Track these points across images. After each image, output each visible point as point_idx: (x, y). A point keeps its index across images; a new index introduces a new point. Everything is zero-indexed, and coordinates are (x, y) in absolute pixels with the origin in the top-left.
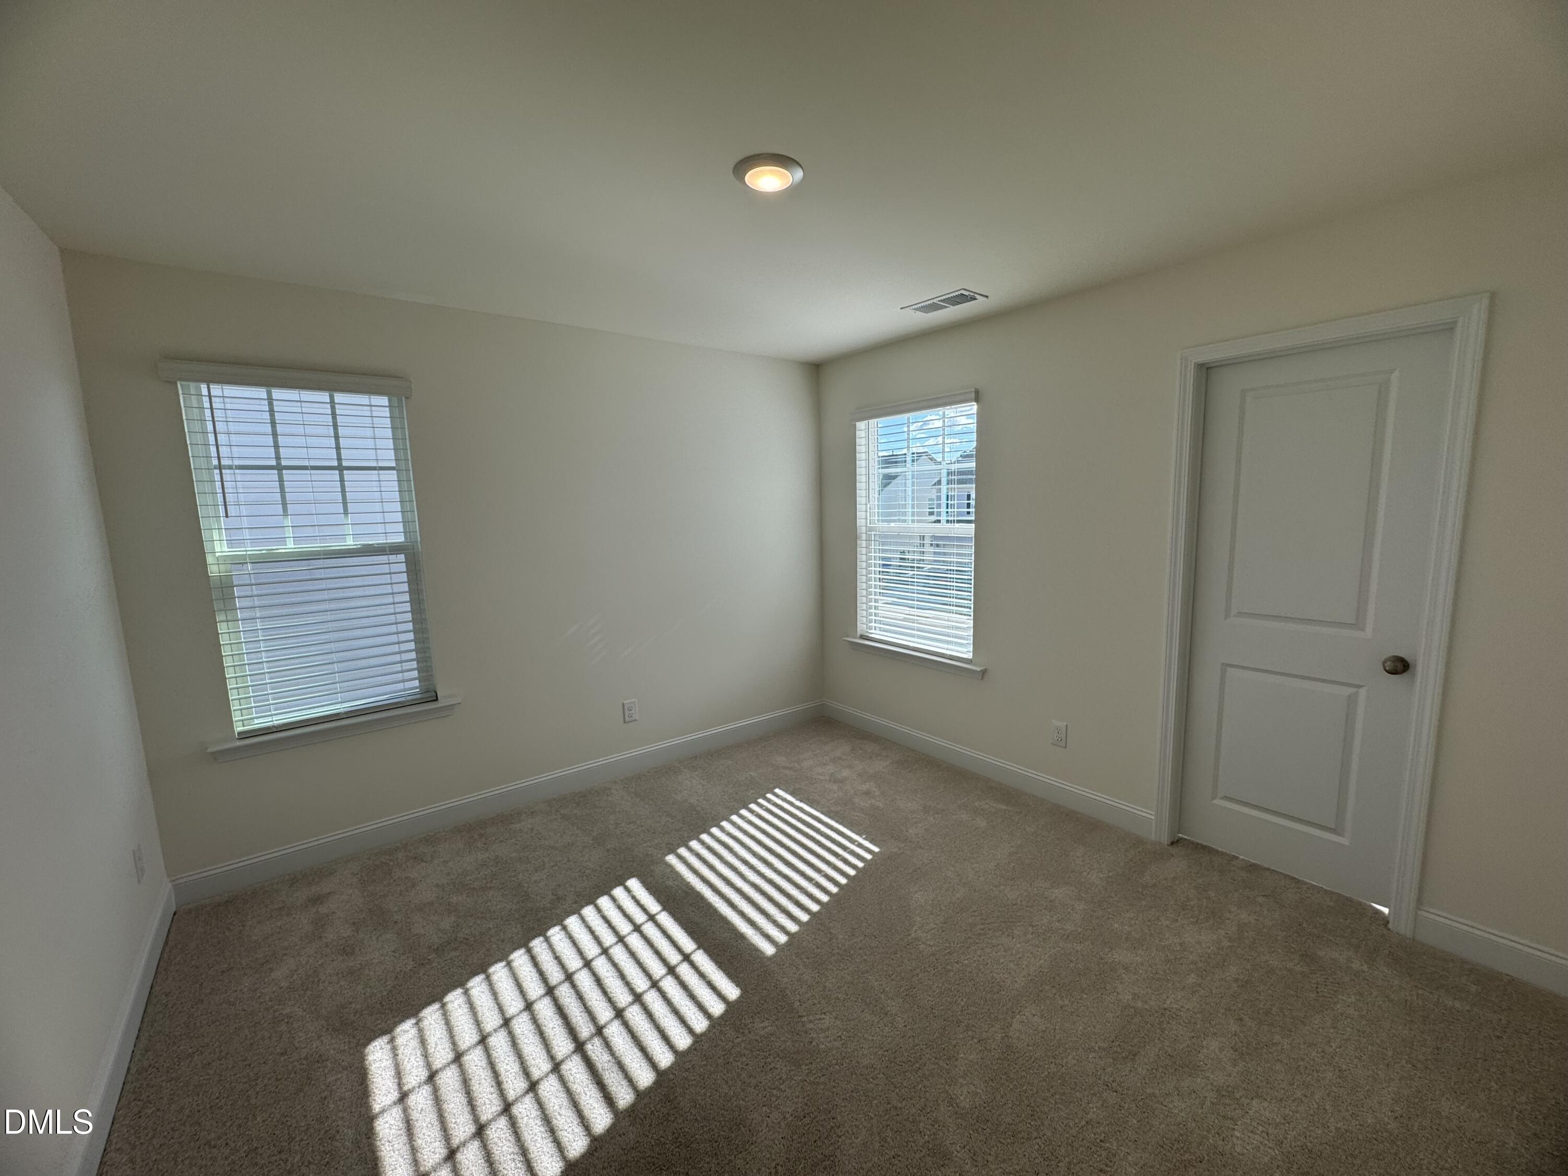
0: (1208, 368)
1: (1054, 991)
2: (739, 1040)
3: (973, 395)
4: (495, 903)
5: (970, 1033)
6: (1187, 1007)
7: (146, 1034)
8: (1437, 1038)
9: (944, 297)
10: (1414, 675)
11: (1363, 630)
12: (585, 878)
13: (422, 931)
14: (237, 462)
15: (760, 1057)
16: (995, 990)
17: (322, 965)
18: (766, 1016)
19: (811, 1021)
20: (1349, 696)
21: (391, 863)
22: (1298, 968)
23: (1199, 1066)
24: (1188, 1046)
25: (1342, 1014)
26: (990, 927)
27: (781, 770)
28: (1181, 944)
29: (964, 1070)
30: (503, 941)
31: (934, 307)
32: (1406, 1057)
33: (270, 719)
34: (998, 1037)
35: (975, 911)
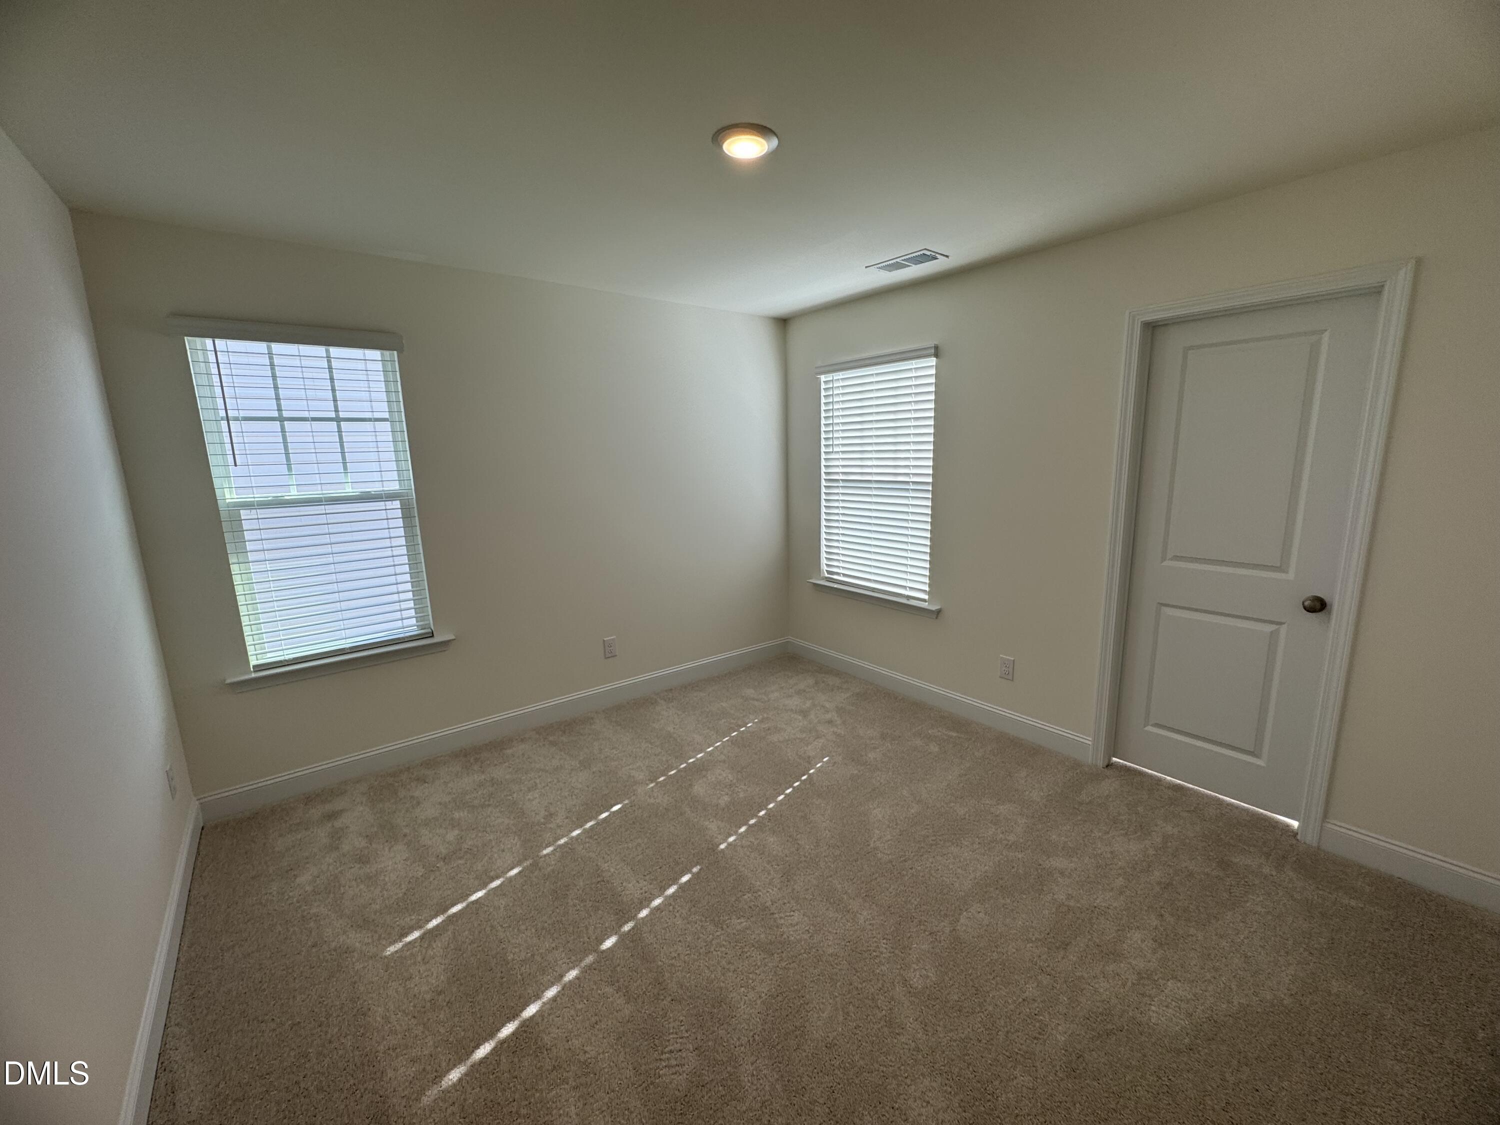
0: (1154, 327)
1: (997, 892)
2: (718, 933)
3: (933, 351)
4: (493, 818)
5: (922, 927)
6: (1115, 905)
7: (191, 930)
8: (1333, 930)
9: (907, 257)
10: (1330, 613)
11: (1287, 572)
12: (574, 797)
13: (430, 843)
14: (243, 414)
15: (737, 948)
16: (945, 891)
17: (341, 872)
18: (742, 914)
19: (781, 918)
20: (1272, 632)
21: (397, 784)
22: (1215, 873)
23: (1122, 954)
24: (1114, 938)
25: (1250, 911)
26: (941, 838)
27: (751, 702)
28: (1112, 853)
29: (917, 958)
30: (503, 851)
31: (898, 266)
32: (1304, 946)
33: (281, 653)
34: (947, 930)
35: (927, 825)
